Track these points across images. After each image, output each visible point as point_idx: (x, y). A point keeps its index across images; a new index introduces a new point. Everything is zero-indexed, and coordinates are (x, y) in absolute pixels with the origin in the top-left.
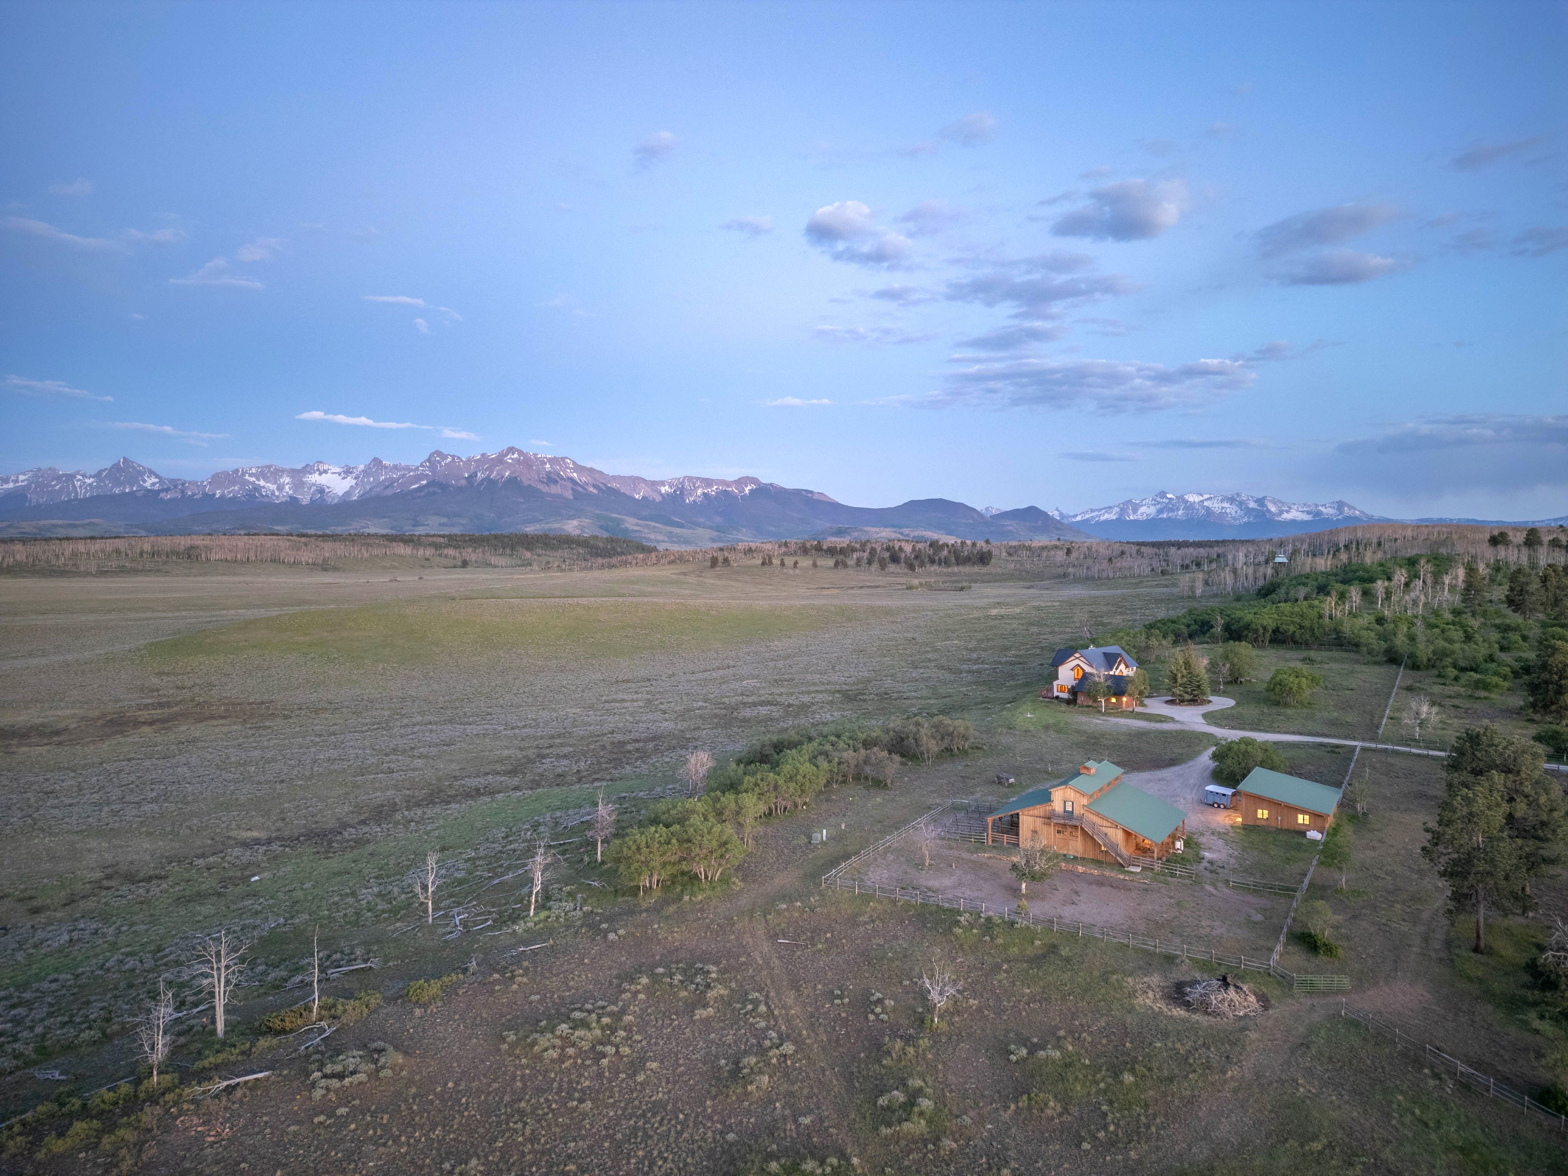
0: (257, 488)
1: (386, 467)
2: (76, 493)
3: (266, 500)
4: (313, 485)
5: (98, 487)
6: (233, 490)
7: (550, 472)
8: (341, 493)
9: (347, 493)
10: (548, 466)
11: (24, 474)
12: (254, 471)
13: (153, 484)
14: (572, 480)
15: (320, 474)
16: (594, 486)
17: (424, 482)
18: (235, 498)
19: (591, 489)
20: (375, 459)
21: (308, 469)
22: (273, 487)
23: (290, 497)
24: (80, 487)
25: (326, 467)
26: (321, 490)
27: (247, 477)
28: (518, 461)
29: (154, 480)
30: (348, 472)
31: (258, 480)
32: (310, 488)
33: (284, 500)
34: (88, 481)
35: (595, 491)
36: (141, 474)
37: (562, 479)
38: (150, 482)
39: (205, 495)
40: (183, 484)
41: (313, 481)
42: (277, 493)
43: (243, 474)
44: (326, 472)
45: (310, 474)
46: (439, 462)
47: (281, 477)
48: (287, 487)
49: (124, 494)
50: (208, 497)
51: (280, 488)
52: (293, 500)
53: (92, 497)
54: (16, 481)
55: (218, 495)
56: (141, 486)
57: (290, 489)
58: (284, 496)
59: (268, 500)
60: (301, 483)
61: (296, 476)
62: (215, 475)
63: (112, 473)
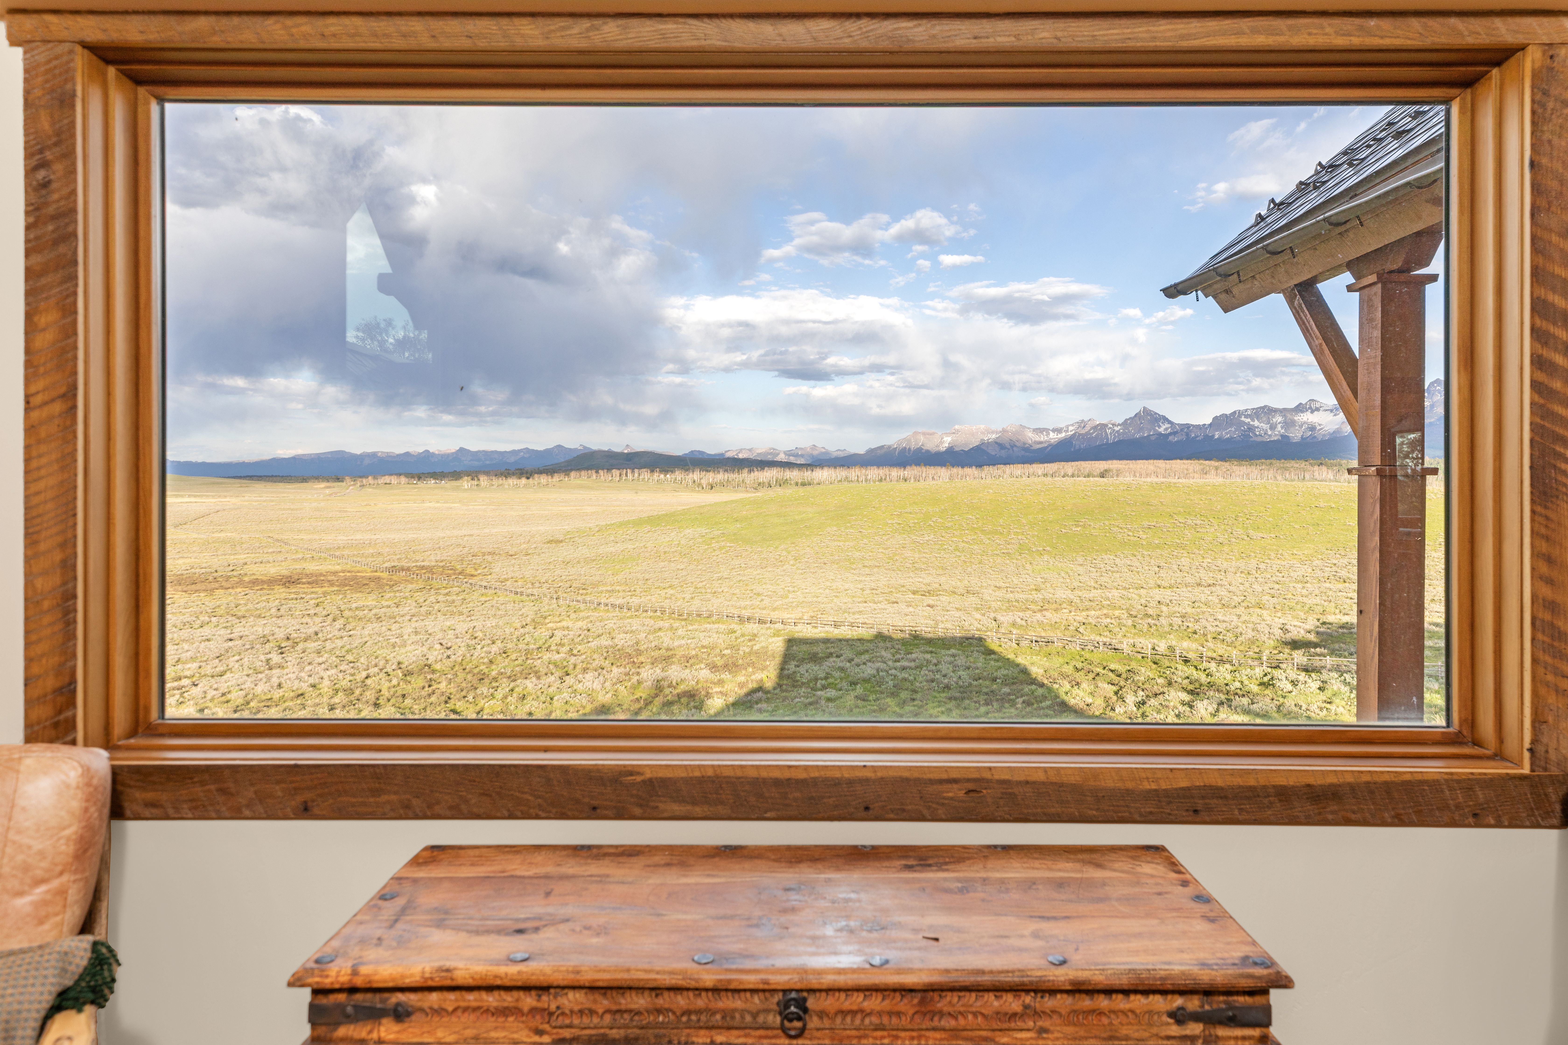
0: (1251, 429)
2: (1108, 439)
3: (1259, 439)
4: (1305, 423)
5: (1123, 433)
6: (1230, 432)
8: (1330, 431)
9: (1337, 431)
11: (1072, 425)
12: (1249, 412)
13: (1166, 429)
15: (1312, 412)
18: (1231, 438)
21: (1300, 409)
22: (1265, 426)
23: (1282, 436)
24: (1111, 433)
25: (1318, 405)
26: (1312, 428)
27: (1243, 419)
31: (1253, 420)
32: (1301, 426)
33: (1276, 439)
34: (1116, 429)
36: (1157, 420)
38: (1163, 428)
39: (1206, 436)
40: (1188, 428)
41: (1305, 419)
42: (1270, 433)
43: (1240, 416)
44: (1318, 409)
45: (1303, 412)
47: (1274, 417)
48: (1279, 426)
49: (1142, 438)
50: (1209, 438)
51: (1273, 427)
52: (1285, 438)
53: (1120, 442)
54: (1067, 431)
55: (1216, 437)
56: (1155, 430)
57: (1282, 428)
58: (1276, 435)
59: (1261, 439)
60: (1294, 422)
61: (1288, 415)
62: (1216, 418)
63: (1134, 421)
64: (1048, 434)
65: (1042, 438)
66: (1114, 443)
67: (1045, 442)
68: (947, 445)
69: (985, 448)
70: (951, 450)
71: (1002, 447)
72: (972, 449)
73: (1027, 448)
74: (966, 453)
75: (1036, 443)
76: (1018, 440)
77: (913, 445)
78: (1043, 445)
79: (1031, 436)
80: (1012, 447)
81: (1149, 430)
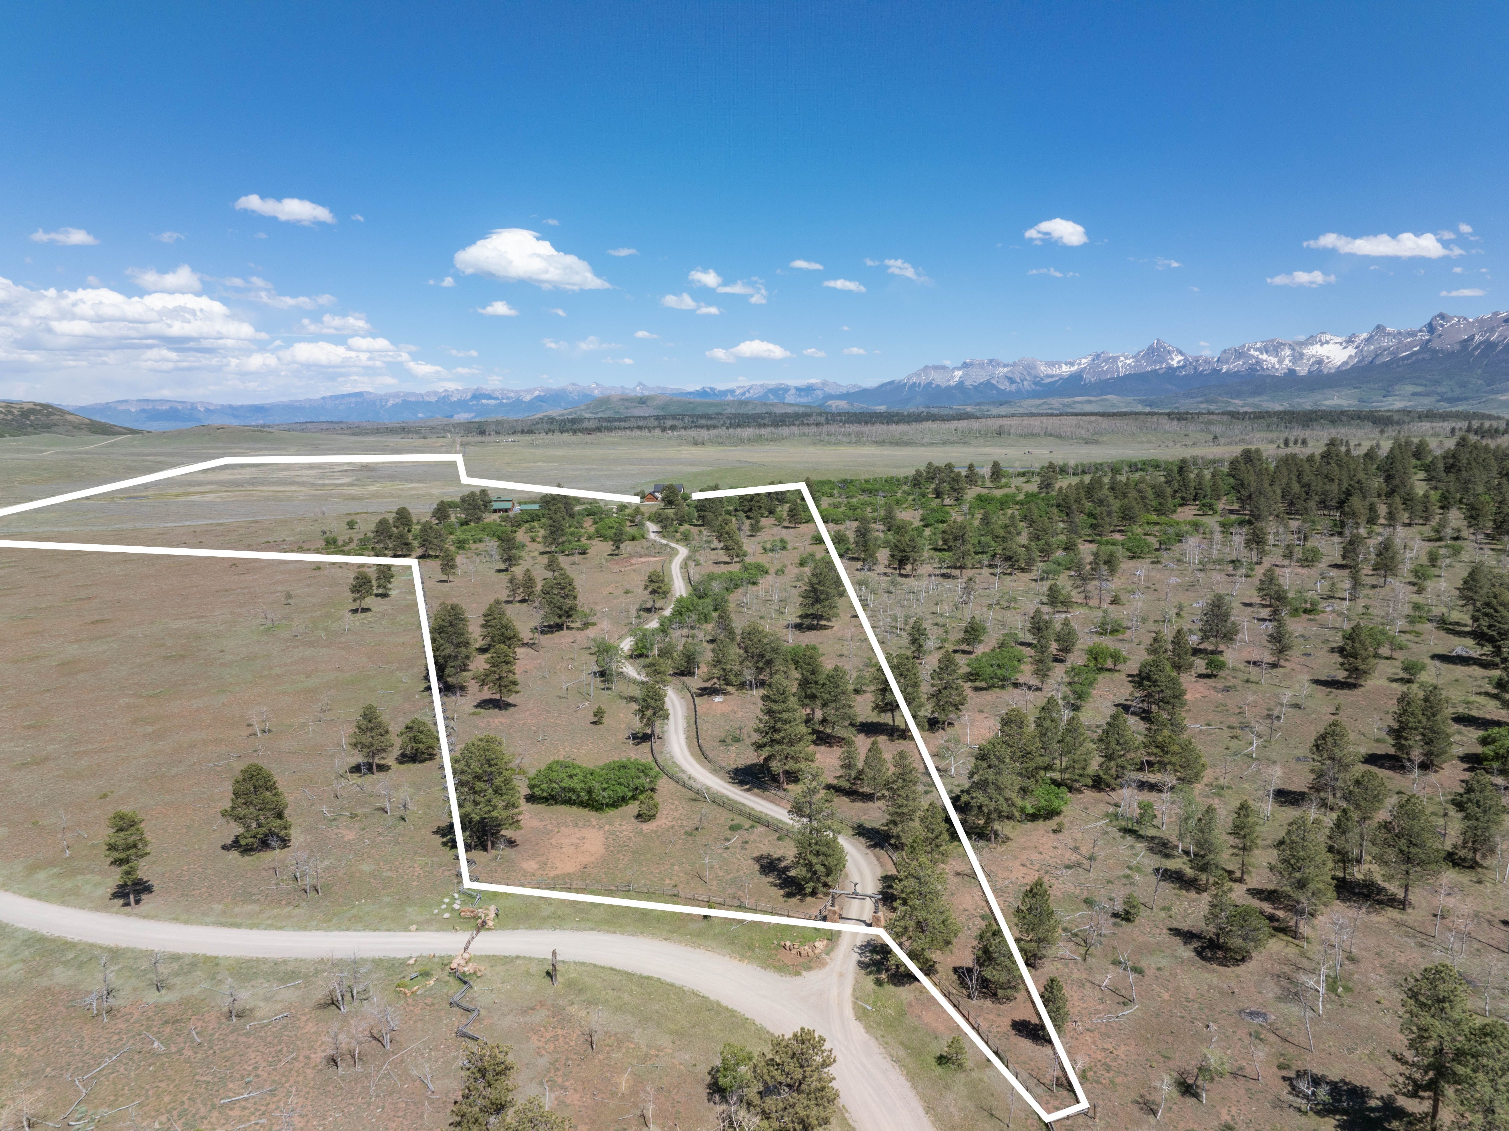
0: (1259, 362)
1: (1389, 334)
2: (1119, 372)
3: (1267, 373)
4: (1313, 356)
5: (1134, 367)
6: (1236, 366)
8: (1339, 364)
9: (1345, 363)
11: (1087, 358)
12: (1258, 345)
13: (1179, 362)
15: (1322, 345)
17: (1417, 348)
18: (1238, 371)
20: (1378, 327)
21: (1311, 341)
22: (1273, 360)
23: (1289, 369)
24: (1122, 366)
25: (1328, 337)
26: (1320, 362)
27: (1252, 352)
29: (1180, 358)
30: (1350, 340)
31: (1262, 353)
32: (1309, 360)
33: (1283, 372)
34: (1128, 362)
36: (1169, 352)
38: (1176, 360)
39: (1214, 370)
40: (1199, 361)
41: (1314, 352)
42: (1278, 366)
43: (1249, 350)
44: (1327, 342)
45: (1312, 345)
46: (1442, 326)
47: (1282, 350)
48: (1287, 360)
50: (1216, 372)
51: (1280, 362)
52: (1291, 371)
53: (1131, 375)
54: (1079, 364)
55: (1224, 370)
56: (1168, 363)
57: (1290, 361)
58: (1283, 369)
59: (1268, 373)
60: (1302, 355)
61: (1297, 348)
62: (1225, 351)
63: (1147, 354)
64: (1060, 367)
65: (1055, 371)
66: (1126, 377)
67: (1057, 375)
68: (957, 379)
69: (994, 382)
70: (960, 384)
71: (1012, 381)
72: (982, 383)
73: (1038, 382)
74: (976, 388)
75: (1048, 376)
76: (1029, 374)
77: (923, 380)
78: (1054, 379)
79: (1043, 370)
80: (1022, 381)
81: (1161, 363)
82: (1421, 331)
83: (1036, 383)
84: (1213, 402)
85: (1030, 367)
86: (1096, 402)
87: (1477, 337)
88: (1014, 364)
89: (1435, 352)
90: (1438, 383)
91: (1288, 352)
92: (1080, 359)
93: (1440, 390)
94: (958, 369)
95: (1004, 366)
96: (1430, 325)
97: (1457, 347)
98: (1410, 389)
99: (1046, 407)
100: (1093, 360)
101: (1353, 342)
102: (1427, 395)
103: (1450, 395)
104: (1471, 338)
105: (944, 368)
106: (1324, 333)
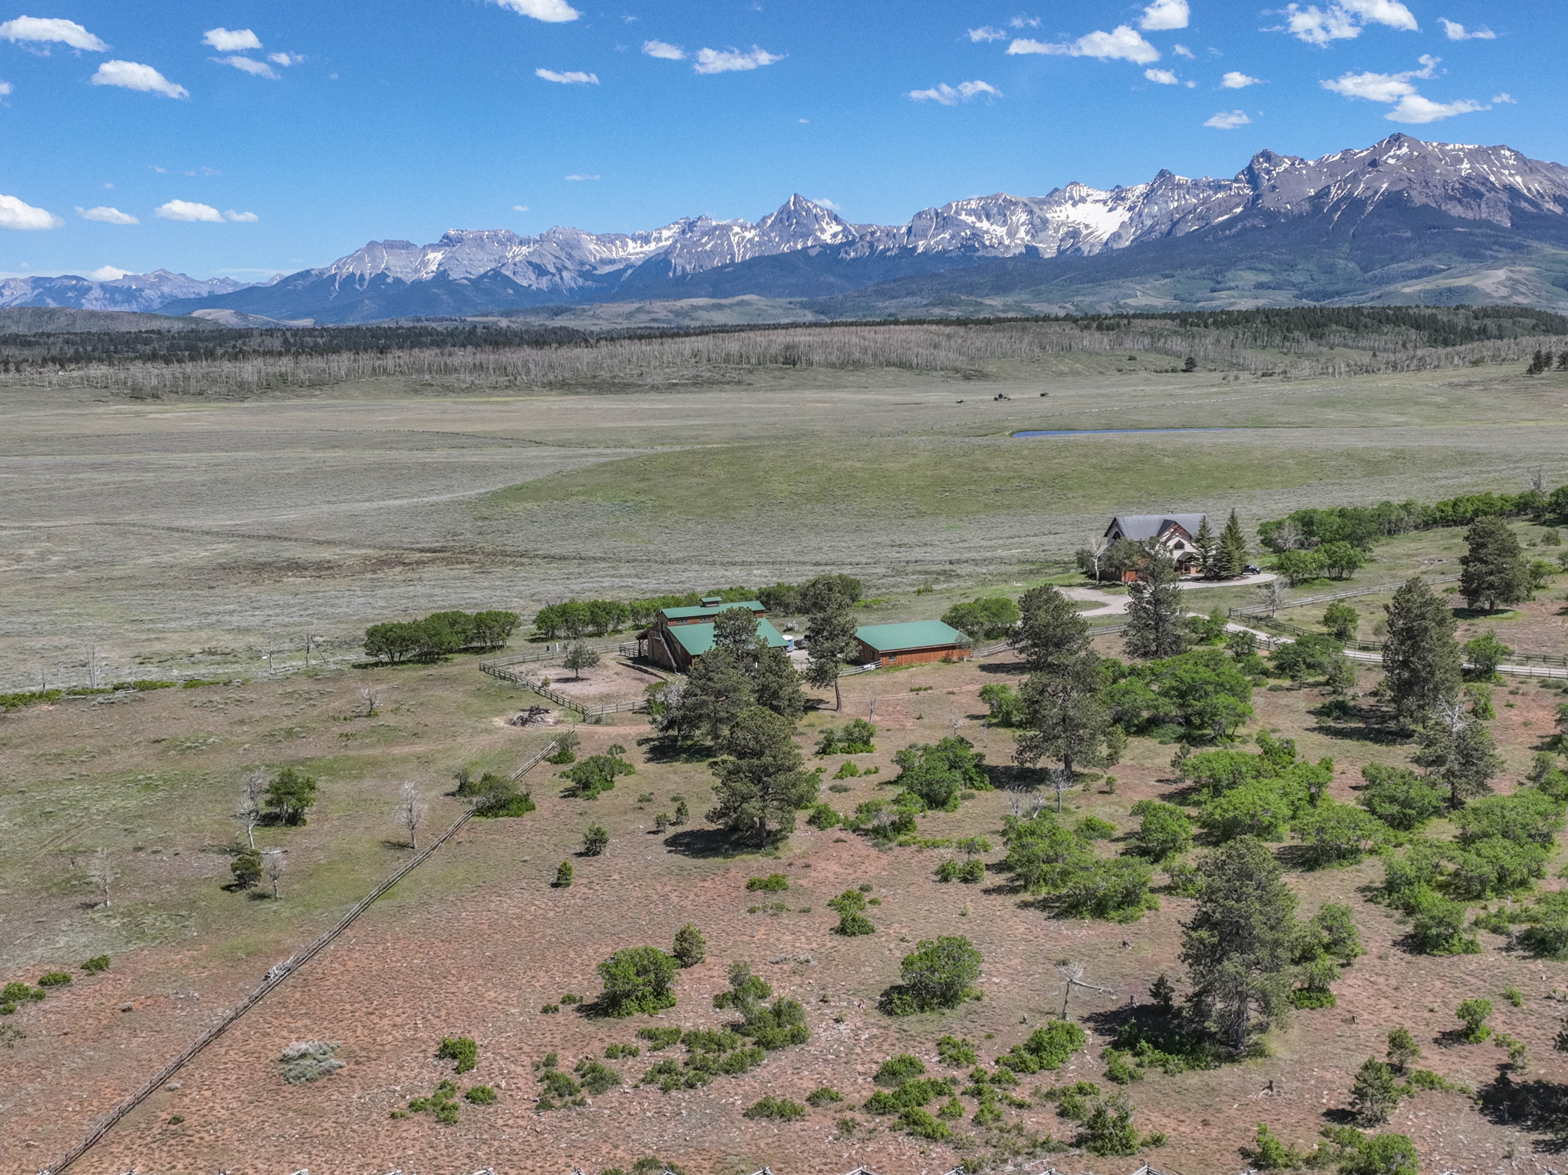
0: (976, 235)
1: (1180, 186)
2: (733, 254)
3: (990, 253)
4: (1063, 224)
5: (760, 244)
6: (940, 241)
7: (1469, 177)
8: (1105, 237)
9: (1116, 236)
10: (1466, 165)
11: (669, 229)
12: (973, 205)
13: (835, 235)
14: (1512, 190)
15: (1074, 204)
16: (1557, 199)
17: (1238, 210)
18: (945, 251)
19: (1551, 206)
20: (1162, 174)
21: (1054, 197)
22: (1001, 231)
23: (1026, 246)
24: (738, 244)
25: (1084, 192)
26: (1074, 234)
27: (963, 217)
28: (1409, 160)
29: (836, 228)
30: (1119, 196)
31: (979, 219)
32: (1057, 230)
33: (1017, 252)
34: (748, 235)
35: (1559, 210)
36: (817, 219)
37: (1493, 188)
38: (829, 233)
39: (903, 248)
40: (873, 234)
41: (1063, 217)
42: (1007, 242)
43: (957, 212)
44: (1083, 200)
45: (1059, 204)
46: (1268, 172)
47: (1013, 213)
48: (1022, 230)
49: (795, 252)
50: (907, 252)
52: (1031, 251)
53: (753, 259)
54: (659, 239)
55: (920, 250)
56: (817, 238)
57: (1027, 233)
58: (1017, 246)
59: (993, 253)
60: (1045, 222)
61: (1036, 210)
62: (919, 215)
63: (779, 220)
64: (624, 245)
65: (617, 253)
66: (744, 263)
67: (621, 260)
68: (434, 267)
69: (508, 273)
70: (442, 277)
71: (540, 270)
72: (485, 275)
73: (586, 272)
74: (476, 283)
75: (604, 262)
76: (570, 257)
77: (368, 270)
78: (616, 267)
79: (594, 250)
80: (560, 271)
81: (805, 236)
82: (1236, 180)
83: (582, 274)
84: (952, 303)
85: (570, 246)
86: (730, 306)
87: (1333, 190)
88: (542, 240)
89: (1270, 216)
90: (1292, 267)
91: (1024, 217)
92: (659, 230)
93: (1298, 278)
94: (434, 247)
95: (521, 243)
96: (1250, 169)
97: (1306, 207)
98: (1250, 277)
99: (646, 317)
100: (684, 232)
101: (1123, 199)
102: (1278, 287)
103: (1311, 287)
104: (1324, 193)
105: (407, 246)
106: (1075, 183)
